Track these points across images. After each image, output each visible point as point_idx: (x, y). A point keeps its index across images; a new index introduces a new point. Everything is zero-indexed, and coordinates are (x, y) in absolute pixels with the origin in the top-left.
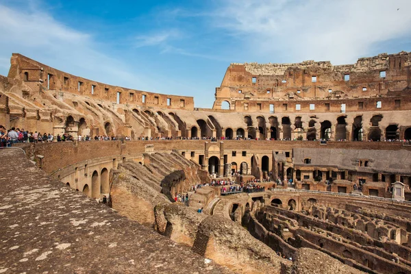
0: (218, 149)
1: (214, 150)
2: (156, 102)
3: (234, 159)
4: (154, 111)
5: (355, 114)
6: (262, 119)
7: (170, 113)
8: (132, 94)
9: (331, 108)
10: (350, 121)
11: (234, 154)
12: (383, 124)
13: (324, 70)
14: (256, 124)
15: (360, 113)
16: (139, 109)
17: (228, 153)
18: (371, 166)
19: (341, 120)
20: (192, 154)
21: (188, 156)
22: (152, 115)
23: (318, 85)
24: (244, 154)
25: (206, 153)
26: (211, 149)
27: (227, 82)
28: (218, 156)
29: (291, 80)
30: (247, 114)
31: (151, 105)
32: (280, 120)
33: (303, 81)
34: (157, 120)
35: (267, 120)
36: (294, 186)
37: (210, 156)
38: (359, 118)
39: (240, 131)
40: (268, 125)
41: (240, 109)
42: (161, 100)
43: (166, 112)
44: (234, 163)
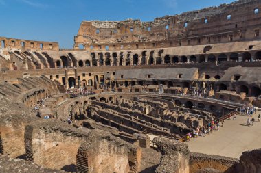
0: (73, 73)
1: (71, 74)
2: (32, 46)
3: (84, 78)
4: (31, 52)
5: (151, 50)
6: (101, 54)
7: (43, 53)
8: (13, 42)
9: (139, 47)
10: (148, 53)
11: (84, 75)
12: (163, 55)
13: (137, 25)
14: (97, 58)
15: (153, 49)
16: (20, 51)
17: (80, 74)
18: (153, 77)
19: (144, 53)
20: (57, 77)
21: (54, 78)
22: (30, 54)
23: (134, 34)
24: (90, 75)
25: (66, 75)
26: (69, 73)
27: (81, 33)
28: (74, 77)
29: (119, 31)
30: (92, 52)
31: (29, 48)
32: (111, 55)
33: (126, 31)
34: (32, 58)
35: (104, 55)
36: (113, 90)
37: (69, 77)
38: (152, 52)
39: (88, 62)
40: (105, 58)
41: (88, 49)
42: (35, 45)
43: (40, 52)
44: (84, 80)
